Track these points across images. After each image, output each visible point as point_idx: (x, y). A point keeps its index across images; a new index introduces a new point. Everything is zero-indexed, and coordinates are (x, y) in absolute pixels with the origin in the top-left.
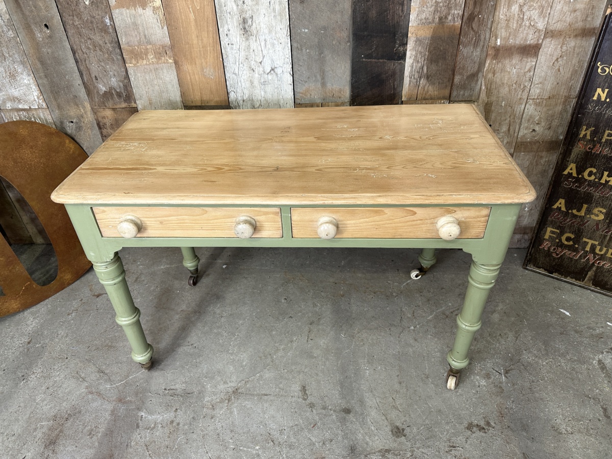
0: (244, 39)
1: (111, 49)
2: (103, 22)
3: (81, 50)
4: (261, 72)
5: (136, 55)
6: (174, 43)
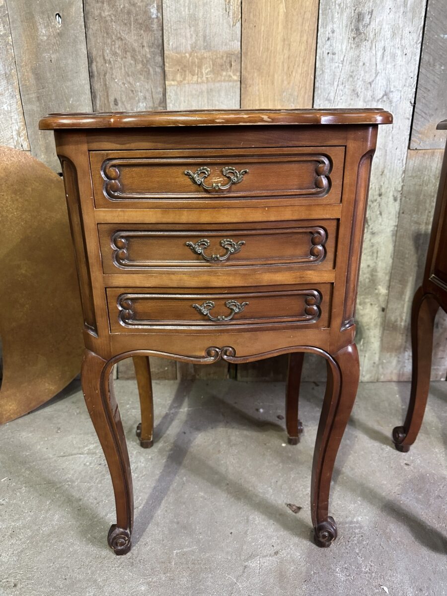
0: (353, 46)
1: (149, 56)
2: (146, 12)
3: (102, 57)
4: (369, 97)
5: (185, 66)
6: (247, 49)
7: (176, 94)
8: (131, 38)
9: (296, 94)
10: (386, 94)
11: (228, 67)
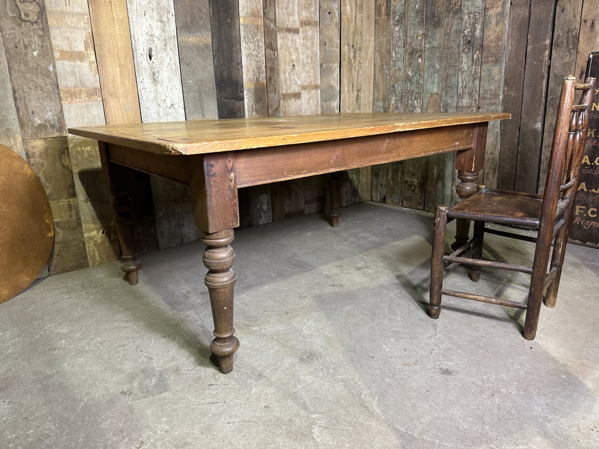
0: (153, 85)
1: (51, 89)
2: (47, 69)
3: (22, 90)
4: (165, 107)
5: (72, 94)
6: (104, 86)
7: (68, 108)
8: (40, 81)
9: (131, 106)
10: (172, 105)
11: (95, 94)
